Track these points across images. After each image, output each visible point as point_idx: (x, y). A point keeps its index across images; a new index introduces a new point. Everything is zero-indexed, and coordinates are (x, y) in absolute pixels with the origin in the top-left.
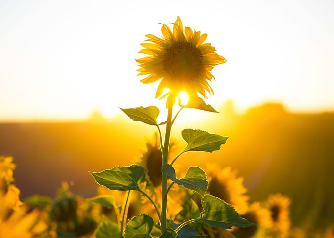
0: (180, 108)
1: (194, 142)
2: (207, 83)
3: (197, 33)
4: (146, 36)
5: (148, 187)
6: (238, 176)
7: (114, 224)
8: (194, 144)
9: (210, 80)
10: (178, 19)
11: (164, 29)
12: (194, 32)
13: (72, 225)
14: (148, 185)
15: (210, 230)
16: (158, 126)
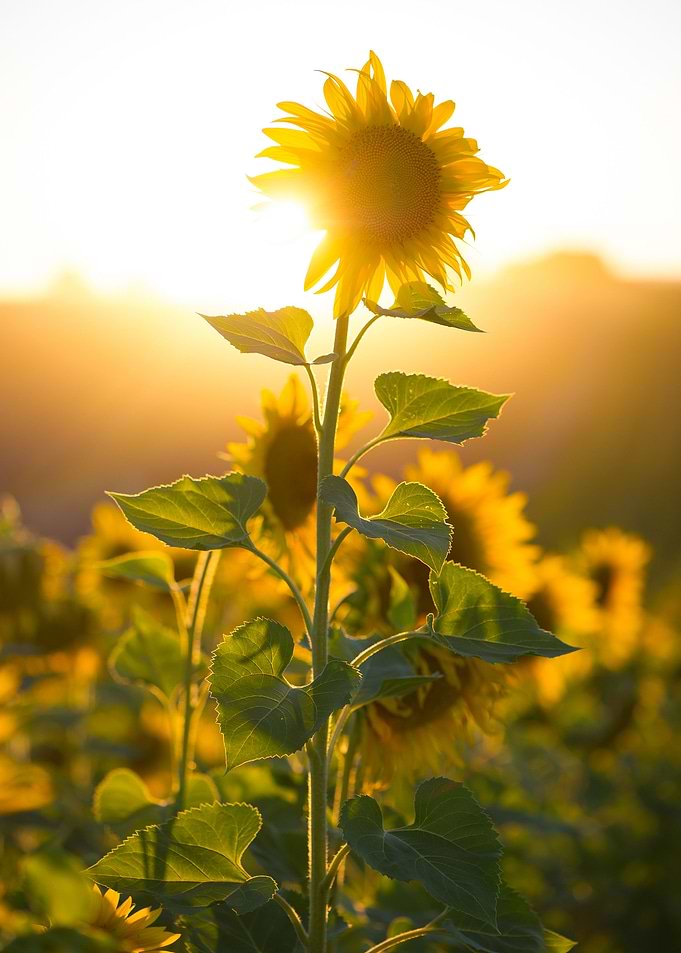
0: (373, 315)
1: (408, 410)
2: (453, 245)
3: (426, 100)
4: (279, 105)
5: (269, 533)
6: (510, 491)
7: (168, 635)
8: (409, 417)
9: (460, 236)
10: (373, 59)
11: (332, 86)
12: (415, 95)
13: (28, 623)
14: (266, 526)
15: (443, 657)
16: (307, 366)
